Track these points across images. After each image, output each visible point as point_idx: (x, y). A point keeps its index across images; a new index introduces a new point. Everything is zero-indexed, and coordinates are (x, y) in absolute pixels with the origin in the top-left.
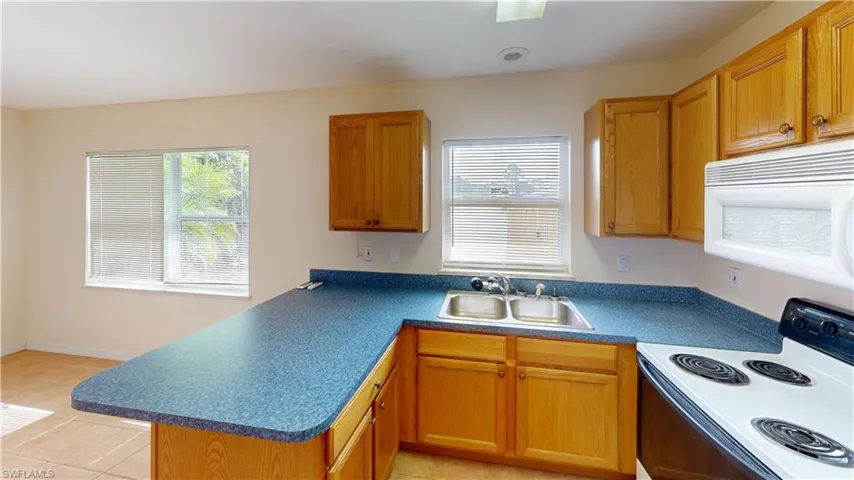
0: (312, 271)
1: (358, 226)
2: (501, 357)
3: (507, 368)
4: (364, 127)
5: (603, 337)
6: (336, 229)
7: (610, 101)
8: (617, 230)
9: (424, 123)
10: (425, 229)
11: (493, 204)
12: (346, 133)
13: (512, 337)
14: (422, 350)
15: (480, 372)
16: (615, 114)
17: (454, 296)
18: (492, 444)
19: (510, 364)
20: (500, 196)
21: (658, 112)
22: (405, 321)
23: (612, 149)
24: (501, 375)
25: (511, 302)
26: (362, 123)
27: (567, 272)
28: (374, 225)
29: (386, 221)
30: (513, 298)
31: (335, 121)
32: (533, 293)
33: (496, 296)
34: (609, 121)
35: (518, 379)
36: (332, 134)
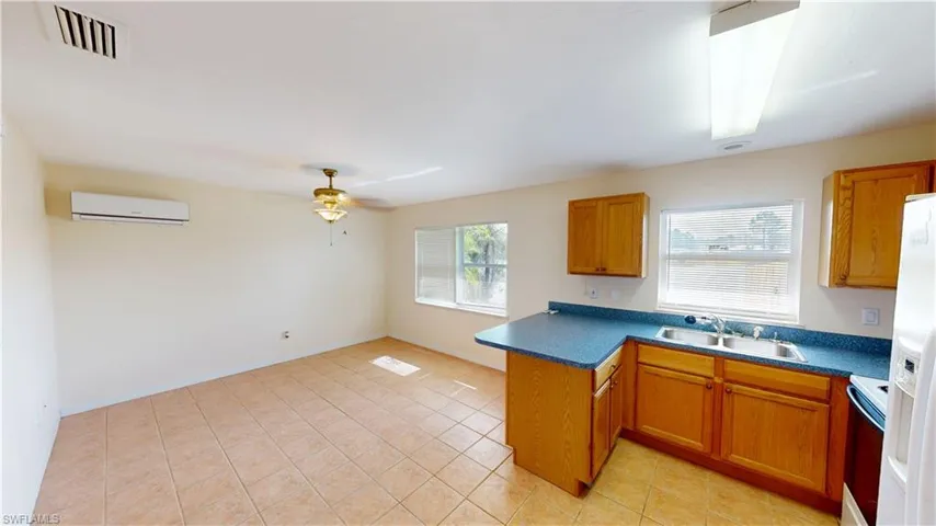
0: (550, 303)
1: (590, 271)
2: (710, 373)
3: (715, 383)
4: (595, 207)
5: (814, 368)
6: (572, 273)
7: (847, 172)
8: (849, 281)
9: (645, 199)
10: (643, 276)
11: (715, 258)
12: (581, 213)
13: (720, 358)
14: (641, 359)
15: (690, 383)
16: (853, 183)
17: (668, 329)
18: (699, 444)
19: (718, 380)
20: (718, 251)
21: (915, 176)
22: (628, 337)
23: (848, 212)
24: (708, 387)
25: (724, 339)
26: (594, 204)
27: (795, 321)
28: (602, 272)
29: (611, 268)
30: (727, 336)
31: (572, 204)
32: (751, 335)
33: (709, 333)
34: (845, 188)
35: (725, 394)
36: (570, 211)
